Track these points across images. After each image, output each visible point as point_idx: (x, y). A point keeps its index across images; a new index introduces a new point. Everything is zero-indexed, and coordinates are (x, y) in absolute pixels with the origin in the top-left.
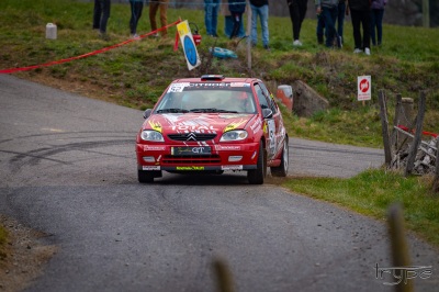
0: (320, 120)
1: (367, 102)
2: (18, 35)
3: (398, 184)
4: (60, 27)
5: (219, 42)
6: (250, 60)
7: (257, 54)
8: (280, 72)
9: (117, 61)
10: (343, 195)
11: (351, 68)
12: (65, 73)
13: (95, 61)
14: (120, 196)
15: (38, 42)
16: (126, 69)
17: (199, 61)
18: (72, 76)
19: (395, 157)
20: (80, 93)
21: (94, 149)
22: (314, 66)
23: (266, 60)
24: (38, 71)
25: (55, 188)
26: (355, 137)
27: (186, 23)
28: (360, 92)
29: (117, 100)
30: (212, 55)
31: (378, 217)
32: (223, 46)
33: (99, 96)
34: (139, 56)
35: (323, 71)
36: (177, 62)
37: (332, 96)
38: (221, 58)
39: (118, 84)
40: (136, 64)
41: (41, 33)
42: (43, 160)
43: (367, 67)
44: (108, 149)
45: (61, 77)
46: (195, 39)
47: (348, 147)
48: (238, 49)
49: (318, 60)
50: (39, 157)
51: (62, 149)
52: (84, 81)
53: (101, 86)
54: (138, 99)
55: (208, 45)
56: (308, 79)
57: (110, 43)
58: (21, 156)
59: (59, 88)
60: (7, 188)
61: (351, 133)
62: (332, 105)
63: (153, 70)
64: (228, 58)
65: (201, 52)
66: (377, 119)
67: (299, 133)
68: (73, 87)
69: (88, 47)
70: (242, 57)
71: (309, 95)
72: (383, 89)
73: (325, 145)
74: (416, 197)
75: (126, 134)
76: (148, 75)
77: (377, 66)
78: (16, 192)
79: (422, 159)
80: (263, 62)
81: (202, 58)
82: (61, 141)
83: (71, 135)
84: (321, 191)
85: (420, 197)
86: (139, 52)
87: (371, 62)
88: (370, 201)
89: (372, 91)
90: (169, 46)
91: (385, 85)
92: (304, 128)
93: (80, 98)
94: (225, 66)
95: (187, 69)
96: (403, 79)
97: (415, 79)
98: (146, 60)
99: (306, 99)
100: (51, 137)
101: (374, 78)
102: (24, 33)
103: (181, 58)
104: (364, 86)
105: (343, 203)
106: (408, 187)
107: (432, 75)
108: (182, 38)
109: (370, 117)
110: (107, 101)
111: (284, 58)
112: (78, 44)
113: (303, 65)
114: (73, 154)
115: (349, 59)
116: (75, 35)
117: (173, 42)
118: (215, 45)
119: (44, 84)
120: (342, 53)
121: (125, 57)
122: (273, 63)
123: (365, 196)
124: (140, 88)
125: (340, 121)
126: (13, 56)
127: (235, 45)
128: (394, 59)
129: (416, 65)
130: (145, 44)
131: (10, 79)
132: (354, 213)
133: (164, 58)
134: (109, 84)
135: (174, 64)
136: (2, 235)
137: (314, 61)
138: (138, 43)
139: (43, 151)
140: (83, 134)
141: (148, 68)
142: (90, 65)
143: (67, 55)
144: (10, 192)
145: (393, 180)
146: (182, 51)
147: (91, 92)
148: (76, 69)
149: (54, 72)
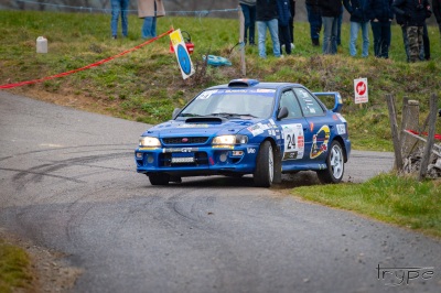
1: (364, 105)
2: (9, 50)
3: (413, 189)
4: (50, 40)
5: (212, 49)
6: (244, 67)
7: (251, 61)
8: (276, 78)
9: (110, 73)
10: (358, 201)
11: (346, 71)
12: (58, 87)
13: (89, 73)
14: (131, 212)
15: (29, 56)
16: (120, 80)
17: (193, 70)
18: (66, 89)
19: (407, 161)
20: (74, 106)
22: (309, 70)
23: (261, 66)
24: (31, 85)
25: (63, 206)
27: (178, 31)
28: (357, 95)
29: (113, 112)
30: (206, 64)
31: (402, 224)
32: (216, 53)
33: (94, 109)
34: (132, 67)
35: (319, 75)
36: (171, 71)
38: (215, 65)
39: (112, 96)
40: (130, 75)
41: (31, 47)
42: (45, 177)
43: (363, 69)
44: (109, 163)
45: (55, 91)
46: (188, 48)
48: (231, 56)
49: (313, 64)
50: (42, 174)
51: (63, 164)
52: (78, 94)
53: (96, 99)
54: (134, 110)
55: (201, 53)
57: (102, 55)
58: (24, 173)
59: (53, 102)
60: (15, 207)
63: (147, 81)
64: (222, 65)
65: (195, 61)
66: (376, 122)
68: (68, 101)
69: (80, 59)
70: (236, 64)
72: (380, 92)
74: (434, 202)
75: (125, 147)
76: (143, 86)
77: (373, 68)
78: (24, 210)
79: (435, 162)
80: (257, 68)
81: (196, 67)
83: (70, 150)
84: (334, 199)
85: (438, 202)
86: (132, 63)
87: (366, 64)
88: (387, 207)
89: (369, 94)
90: (161, 56)
91: (382, 87)
93: (75, 112)
94: (220, 73)
95: (181, 78)
96: (400, 80)
97: (413, 79)
98: (139, 70)
100: (52, 152)
101: (370, 80)
102: (14, 48)
103: (175, 67)
104: (361, 88)
105: (359, 211)
106: (423, 191)
107: (427, 74)
108: (176, 48)
109: (368, 120)
110: (102, 113)
111: (279, 64)
112: (70, 57)
113: (298, 69)
114: (74, 170)
115: (344, 62)
116: (65, 48)
117: (166, 51)
118: (209, 53)
119: (38, 99)
120: (337, 56)
121: (119, 68)
122: (268, 68)
123: (382, 202)
124: (135, 99)
126: (5, 72)
127: (228, 52)
128: (389, 60)
129: (411, 65)
130: (136, 54)
131: (4, 95)
132: (375, 221)
133: (157, 68)
134: (104, 96)
135: (168, 74)
136: (25, 258)
137: (308, 65)
138: (130, 53)
139: (45, 168)
140: (82, 149)
141: (142, 79)
142: (83, 78)
143: (59, 69)
144: (18, 212)
145: (407, 185)
146: (175, 60)
147: (86, 105)
148: (69, 82)
149: (47, 86)
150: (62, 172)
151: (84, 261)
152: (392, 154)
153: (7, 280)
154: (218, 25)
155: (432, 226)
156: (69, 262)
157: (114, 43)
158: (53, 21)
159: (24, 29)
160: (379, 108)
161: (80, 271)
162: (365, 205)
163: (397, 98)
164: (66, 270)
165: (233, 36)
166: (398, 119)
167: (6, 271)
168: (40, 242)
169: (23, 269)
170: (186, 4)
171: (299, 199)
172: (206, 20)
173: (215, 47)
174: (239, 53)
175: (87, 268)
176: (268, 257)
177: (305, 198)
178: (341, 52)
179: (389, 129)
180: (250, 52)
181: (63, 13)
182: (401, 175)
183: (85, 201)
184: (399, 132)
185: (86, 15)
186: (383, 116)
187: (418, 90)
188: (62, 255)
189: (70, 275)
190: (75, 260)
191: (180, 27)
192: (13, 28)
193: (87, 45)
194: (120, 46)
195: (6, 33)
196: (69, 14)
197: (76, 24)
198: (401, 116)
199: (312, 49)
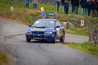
0: (73, 30)
1: (83, 26)
2: (5, 9)
3: (93, 45)
4: (14, 8)
5: (50, 12)
6: (57, 16)
7: (58, 15)
8: (64, 19)
9: (27, 16)
10: (80, 48)
11: (79, 18)
13: (22, 16)
14: (30, 47)
15: (9, 11)
16: (29, 18)
17: (45, 16)
18: (17, 19)
19: (92, 39)
20: (19, 23)
21: (22, 36)
22: (71, 18)
23: (61, 16)
24: (9, 17)
25: (15, 45)
26: (80, 34)
27: (43, 7)
28: (81, 24)
30: (48, 15)
31: (90, 53)
32: (51, 13)
33: (23, 24)
34: (32, 15)
35: (73, 19)
36: (40, 16)
37: (75, 25)
38: (50, 15)
39: (27, 21)
40: (31, 17)
41: (10, 9)
43: (83, 18)
45: (14, 19)
46: (45, 11)
47: (79, 36)
48: (54, 14)
49: (72, 17)
50: (11, 37)
51: (15, 36)
52: (20, 20)
53: (23, 21)
54: (32, 24)
55: (47, 12)
56: (70, 21)
57: (25, 12)
58: (6, 37)
59: (14, 21)
61: (79, 33)
62: (75, 26)
63: (35, 18)
64: (52, 16)
65: (46, 14)
66: (85, 30)
67: (68, 33)
68: (17, 21)
69: (20, 12)
70: (55, 16)
71: (70, 24)
72: (87, 24)
73: (74, 36)
74: (97, 49)
76: (34, 19)
77: (85, 18)
78: (6, 45)
80: (60, 17)
82: (15, 34)
83: (17, 32)
84: (75, 47)
86: (32, 14)
87: (84, 17)
88: (87, 49)
89: (84, 24)
90: (39, 13)
91: (87, 22)
92: (69, 32)
93: (19, 24)
95: (43, 18)
97: (94, 21)
98: (33, 15)
99: (69, 25)
100: (13, 33)
101: (85, 21)
103: (41, 15)
104: (82, 22)
105: (81, 50)
106: (95, 46)
107: (97, 20)
108: (42, 11)
110: (25, 25)
111: (65, 16)
112: (18, 12)
113: (69, 17)
114: (18, 37)
115: (79, 16)
116: (17, 10)
117: (40, 12)
118: (49, 13)
119: (11, 21)
120: (78, 15)
121: (29, 15)
122: (62, 17)
123: (86, 48)
124: (32, 22)
125: (77, 30)
126: (4, 14)
127: (54, 13)
128: (89, 17)
129: (94, 18)
130: (33, 12)
131: (3, 19)
132: (84, 52)
133: (38, 15)
134: (25, 21)
136: (6, 56)
137: (71, 17)
138: (32, 12)
139: (11, 36)
140: (20, 32)
142: (21, 17)
143: (16, 14)
144: (5, 45)
145: (91, 44)
146: (42, 14)
147: (21, 23)
148: (18, 17)
149: (13, 18)
150: (15, 37)
151: (19, 57)
152: (89, 37)
153: (2, 61)
154: (51, 7)
155: (96, 54)
156: (15, 57)
157: (28, 9)
158: (15, 4)
159: (8, 5)
160: (86, 27)
161: (18, 59)
162: (82, 48)
163: (90, 25)
164: (15, 59)
165: (55, 9)
166: (90, 30)
167: (1, 59)
168: (9, 52)
169: (5, 58)
170: (45, 1)
171: (67, 46)
172: (49, 5)
173: (50, 11)
174: (56, 13)
175: (19, 59)
176: (60, 59)
177: (69, 46)
178: (79, 14)
179: (88, 32)
180: (58, 13)
181: (17, 2)
182: (90, 42)
183: (20, 44)
184: (90, 33)
185: (23, 3)
186: (87, 29)
187: (95, 23)
188: (14, 56)
189: (15, 60)
190: (17, 57)
191: (43, 6)
192: (6, 5)
193: (22, 9)
194: (29, 10)
195: (4, 6)
196: (19, 2)
197: (20, 5)
198: (91, 29)
199: (72, 13)
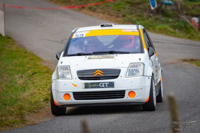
6: (179, 6)
7: (183, 3)
8: (194, 12)
9: (119, 4)
12: (95, 9)
13: (109, 4)
16: (124, 8)
17: (156, 6)
18: (99, 10)
20: (102, 18)
23: (187, 6)
24: (83, 8)
29: (119, 22)
30: (162, 3)
34: (129, 3)
36: (146, 5)
38: (166, 4)
39: (119, 15)
40: (128, 6)
45: (94, 11)
48: (174, 1)
52: (104, 13)
53: (112, 15)
54: (128, 22)
59: (92, 16)
63: (135, 9)
64: (170, 5)
68: (99, 16)
70: (176, 4)
76: (133, 11)
80: (185, 7)
81: (158, 4)
94: (169, 8)
95: (150, 9)
98: (132, 4)
103: (148, 4)
110: (114, 22)
111: (195, 6)
119: (86, 14)
121: (123, 3)
122: (190, 7)
133: (141, 4)
134: (115, 15)
135: (145, 6)
141: (133, 8)
142: (107, 6)
147: (107, 18)
148: (100, 7)
149: (90, 8)
